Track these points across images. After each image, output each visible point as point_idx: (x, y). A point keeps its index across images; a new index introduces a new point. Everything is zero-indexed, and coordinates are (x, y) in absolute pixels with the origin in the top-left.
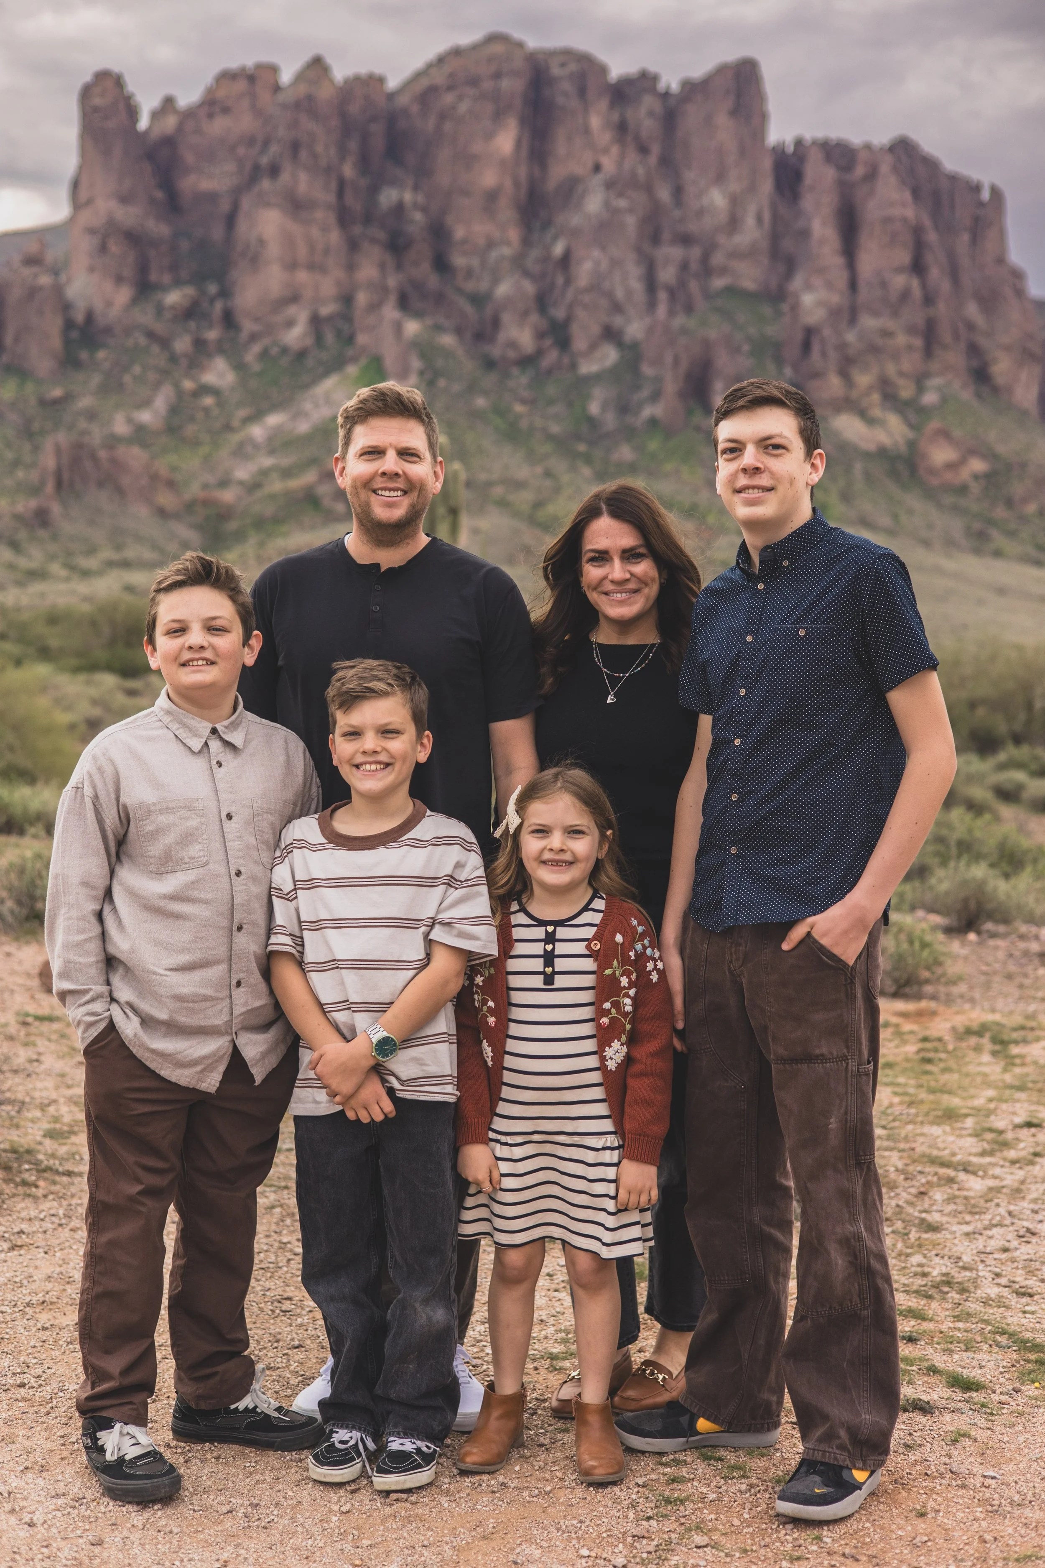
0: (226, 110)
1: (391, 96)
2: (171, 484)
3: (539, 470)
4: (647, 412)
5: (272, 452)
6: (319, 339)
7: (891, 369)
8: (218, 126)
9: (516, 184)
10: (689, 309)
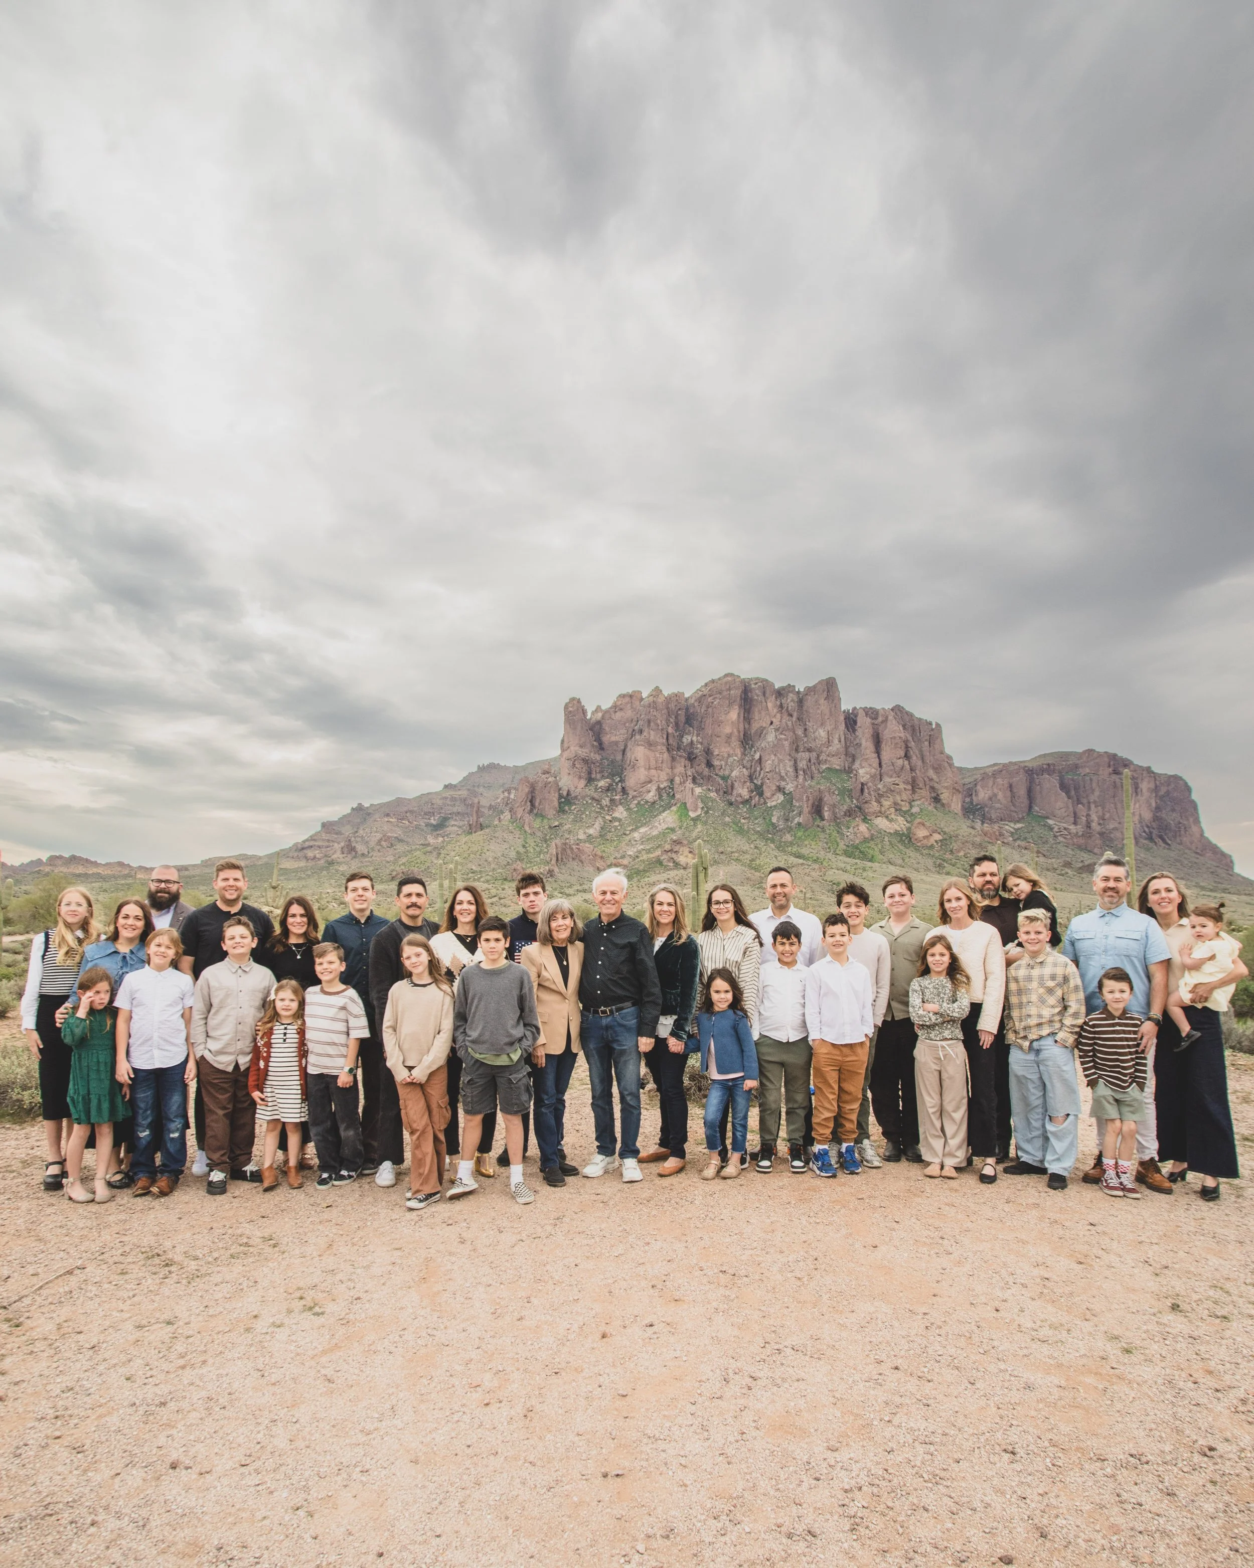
0: (621, 709)
1: (687, 700)
2: (602, 857)
3: (752, 846)
4: (796, 821)
5: (642, 843)
6: (660, 796)
7: (898, 798)
8: (619, 715)
9: (739, 732)
10: (812, 778)
